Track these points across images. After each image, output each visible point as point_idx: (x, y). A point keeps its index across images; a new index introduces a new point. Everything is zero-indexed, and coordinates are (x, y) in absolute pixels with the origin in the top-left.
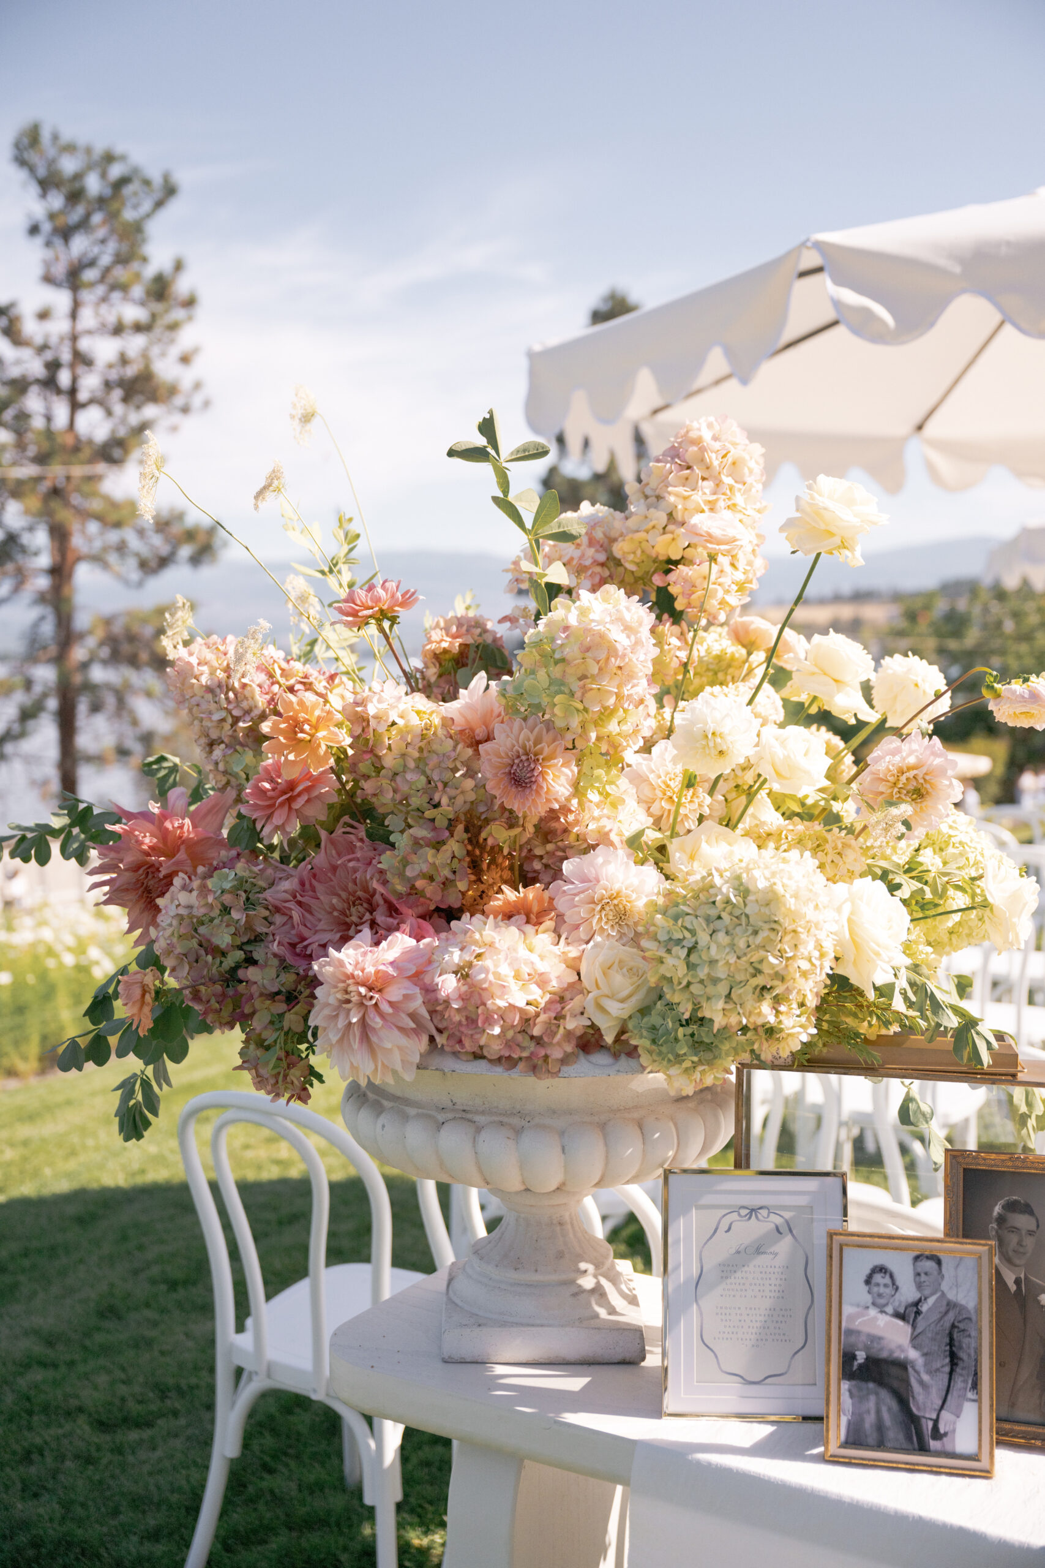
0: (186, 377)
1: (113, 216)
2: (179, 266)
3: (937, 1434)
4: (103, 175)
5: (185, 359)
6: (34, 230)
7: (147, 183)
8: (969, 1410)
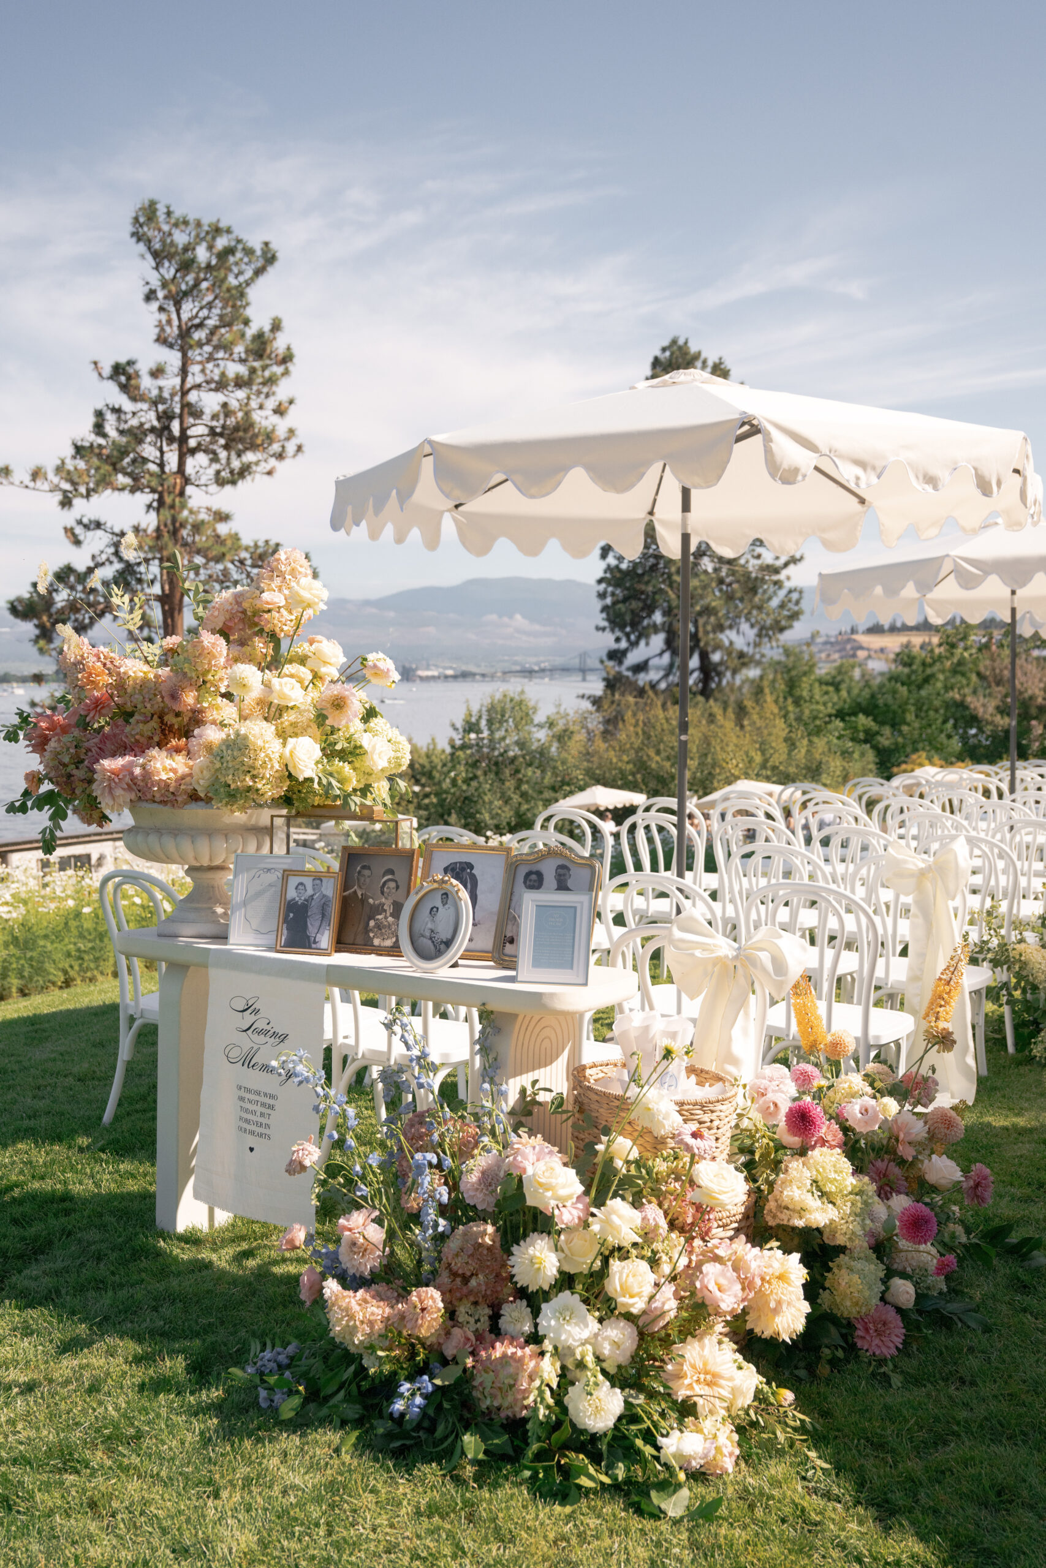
0: (282, 426)
1: (219, 282)
2: (276, 326)
3: (315, 942)
4: (210, 248)
5: (279, 411)
6: (150, 296)
7: (249, 252)
8: (327, 933)
